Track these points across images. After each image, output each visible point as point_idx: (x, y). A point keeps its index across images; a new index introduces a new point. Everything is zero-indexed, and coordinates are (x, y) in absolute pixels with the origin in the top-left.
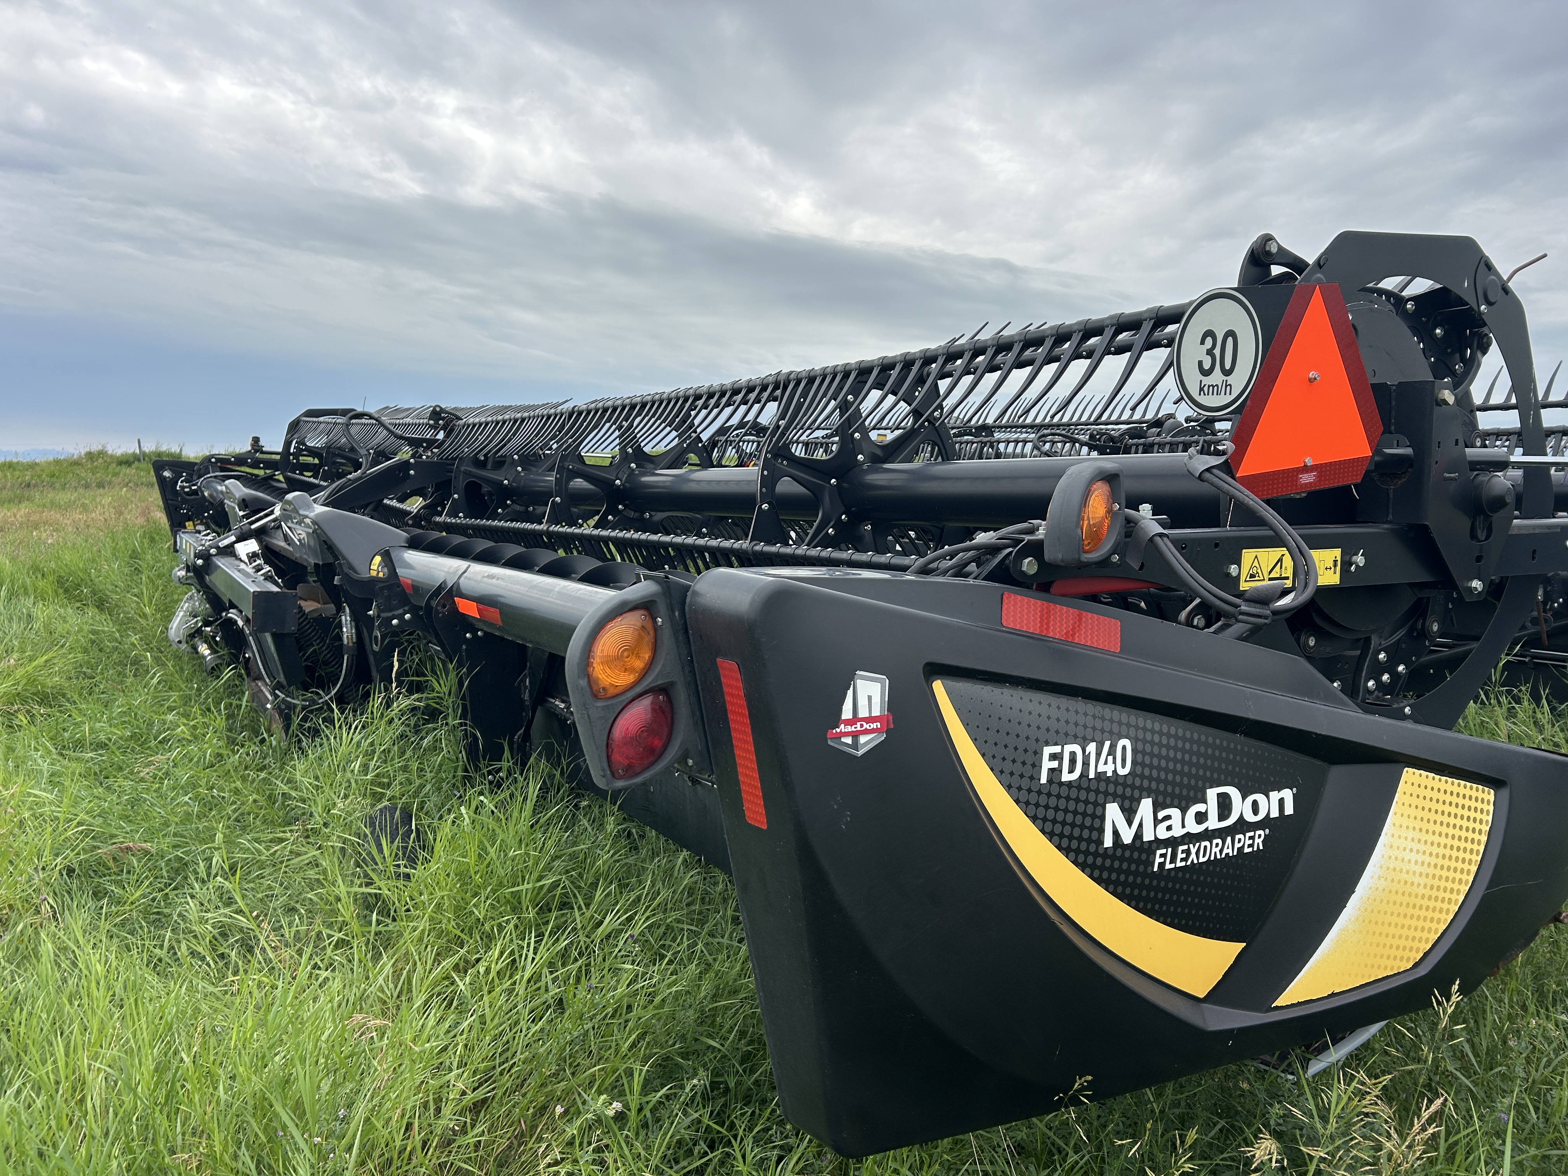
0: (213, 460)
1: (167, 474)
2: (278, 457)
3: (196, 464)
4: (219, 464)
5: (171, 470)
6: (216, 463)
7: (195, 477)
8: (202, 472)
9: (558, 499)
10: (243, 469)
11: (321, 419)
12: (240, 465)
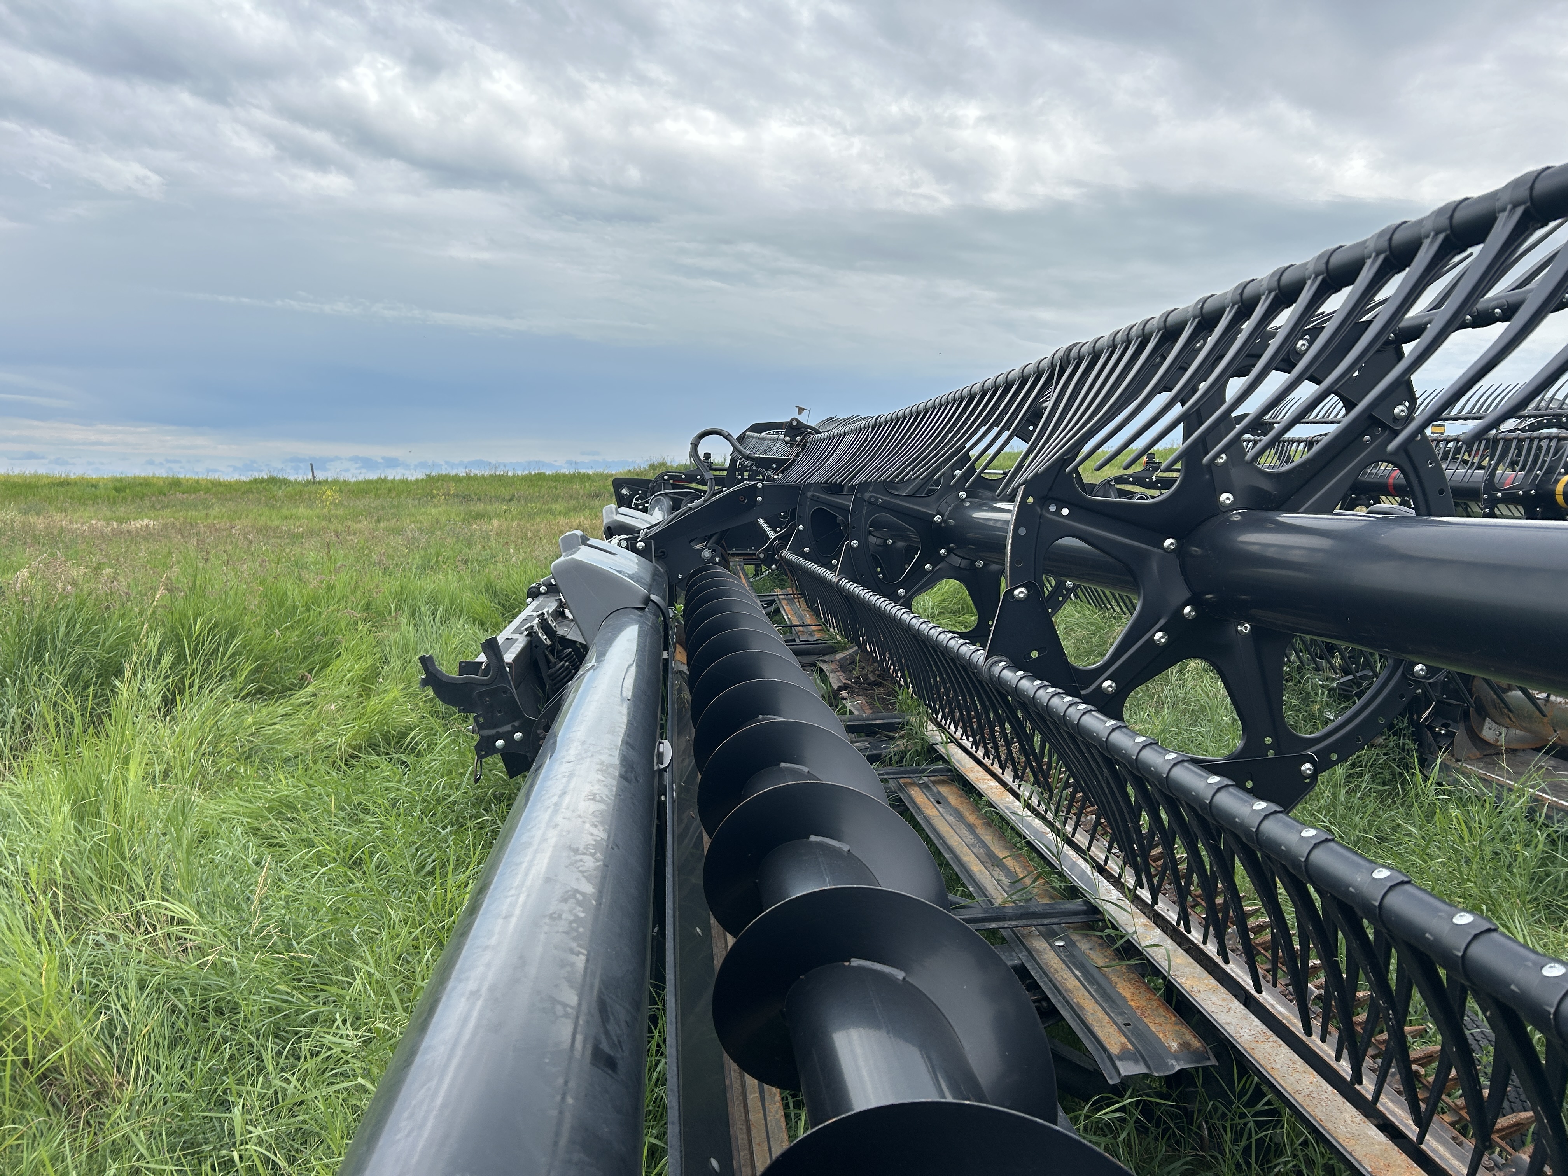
0: (666, 477)
1: (624, 492)
2: (725, 473)
3: (650, 481)
4: (671, 481)
5: (628, 488)
6: (668, 480)
7: (649, 494)
8: (655, 489)
9: (855, 543)
10: (694, 485)
11: (764, 434)
12: (690, 482)
